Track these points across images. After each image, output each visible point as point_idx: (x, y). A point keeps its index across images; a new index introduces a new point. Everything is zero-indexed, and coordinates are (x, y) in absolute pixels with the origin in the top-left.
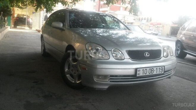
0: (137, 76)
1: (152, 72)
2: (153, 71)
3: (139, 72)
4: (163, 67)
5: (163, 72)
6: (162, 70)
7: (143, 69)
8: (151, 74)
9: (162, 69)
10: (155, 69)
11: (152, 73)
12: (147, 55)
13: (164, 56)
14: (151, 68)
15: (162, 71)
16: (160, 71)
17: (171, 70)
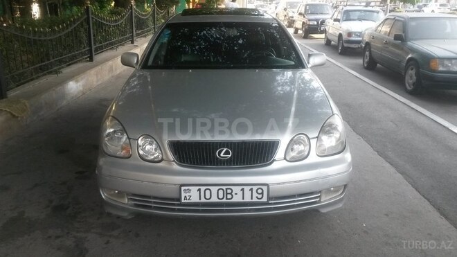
0: (183, 201)
1: (229, 196)
2: (231, 194)
3: (187, 195)
4: (265, 188)
5: (265, 199)
6: (262, 193)
7: (198, 188)
8: (224, 200)
9: (260, 191)
10: (236, 189)
11: (227, 199)
12: (222, 154)
13: (285, 159)
14: (224, 188)
15: (260, 196)
16: (255, 194)
17: (320, 192)
